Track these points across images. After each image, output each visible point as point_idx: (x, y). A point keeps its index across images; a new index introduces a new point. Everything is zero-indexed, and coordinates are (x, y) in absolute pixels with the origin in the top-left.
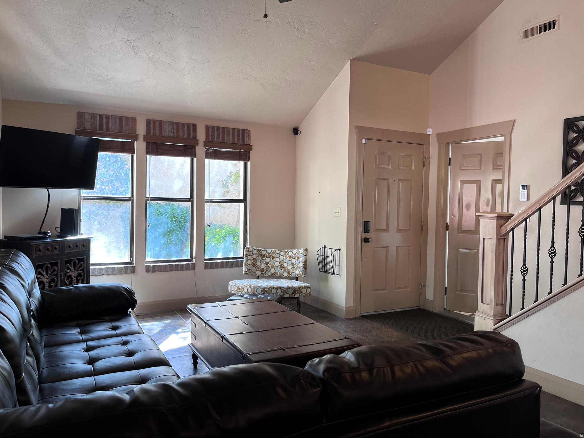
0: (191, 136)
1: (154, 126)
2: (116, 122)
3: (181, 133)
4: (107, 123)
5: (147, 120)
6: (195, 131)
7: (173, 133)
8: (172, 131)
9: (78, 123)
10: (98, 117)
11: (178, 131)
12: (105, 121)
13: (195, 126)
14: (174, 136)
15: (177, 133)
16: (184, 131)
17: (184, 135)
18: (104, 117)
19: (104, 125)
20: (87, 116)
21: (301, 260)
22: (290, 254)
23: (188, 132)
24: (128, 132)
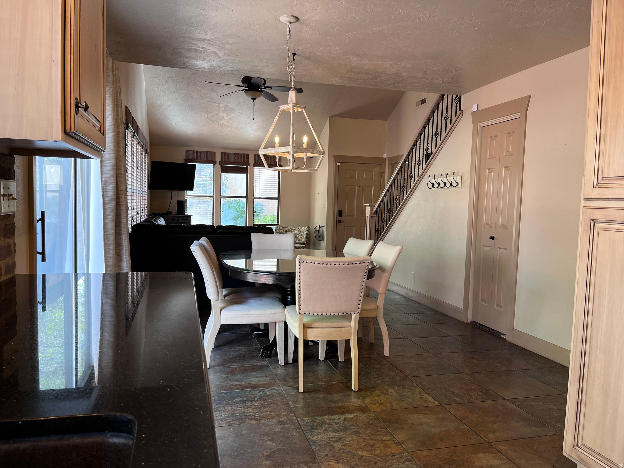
0: (246, 161)
1: (225, 156)
2: (205, 154)
3: (240, 160)
4: (200, 155)
5: (221, 153)
6: (248, 158)
7: (236, 160)
8: (235, 159)
9: (186, 156)
10: (196, 152)
11: (238, 159)
12: (199, 154)
13: (248, 155)
14: (236, 161)
15: (238, 160)
16: (242, 158)
17: (242, 160)
18: (199, 152)
19: (199, 157)
20: (190, 152)
21: (305, 233)
22: (301, 230)
23: (244, 159)
24: (211, 160)
